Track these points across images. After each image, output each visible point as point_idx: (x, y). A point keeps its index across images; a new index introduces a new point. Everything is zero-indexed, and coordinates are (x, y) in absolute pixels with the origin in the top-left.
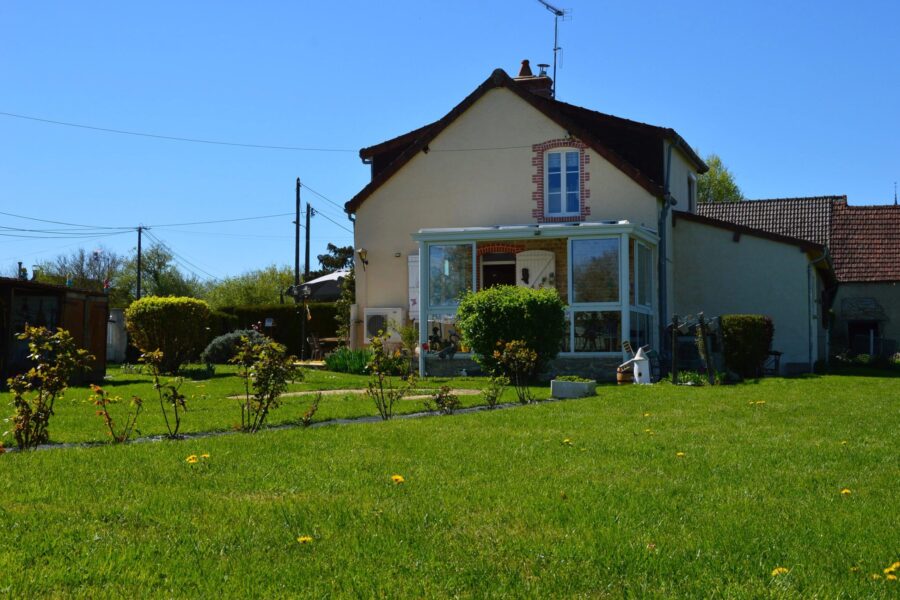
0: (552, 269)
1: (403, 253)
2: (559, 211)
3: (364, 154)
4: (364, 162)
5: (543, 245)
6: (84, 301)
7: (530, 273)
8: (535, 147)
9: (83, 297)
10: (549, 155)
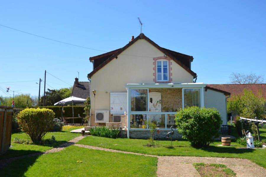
0: (160, 98)
1: (108, 92)
2: (161, 79)
3: (91, 59)
4: (91, 62)
5: (157, 90)
6: (4, 112)
7: (153, 99)
8: (154, 59)
9: (4, 110)
10: (157, 62)
